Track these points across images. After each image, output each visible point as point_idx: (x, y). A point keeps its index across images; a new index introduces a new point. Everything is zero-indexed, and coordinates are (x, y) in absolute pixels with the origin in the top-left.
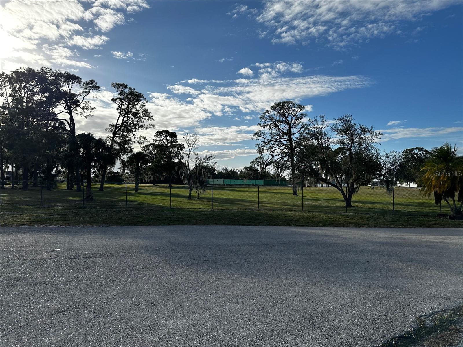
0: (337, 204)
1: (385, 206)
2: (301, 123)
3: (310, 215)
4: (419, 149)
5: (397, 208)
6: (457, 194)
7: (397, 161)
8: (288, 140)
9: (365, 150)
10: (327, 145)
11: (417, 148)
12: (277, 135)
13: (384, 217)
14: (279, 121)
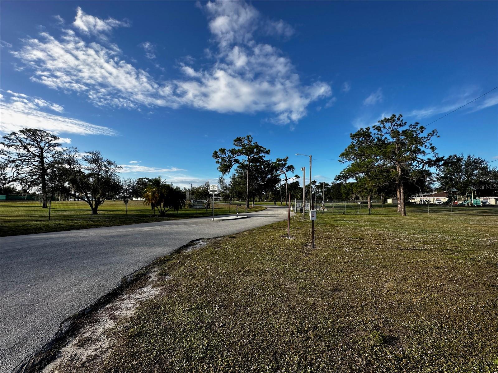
0: (85, 213)
1: (122, 212)
2: (55, 150)
3: (57, 222)
4: (147, 179)
5: (129, 213)
6: (162, 204)
7: (131, 184)
8: (39, 162)
9: (110, 176)
10: (78, 170)
11: (146, 178)
12: (26, 156)
13: (119, 219)
14: (29, 144)
